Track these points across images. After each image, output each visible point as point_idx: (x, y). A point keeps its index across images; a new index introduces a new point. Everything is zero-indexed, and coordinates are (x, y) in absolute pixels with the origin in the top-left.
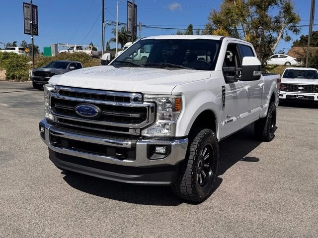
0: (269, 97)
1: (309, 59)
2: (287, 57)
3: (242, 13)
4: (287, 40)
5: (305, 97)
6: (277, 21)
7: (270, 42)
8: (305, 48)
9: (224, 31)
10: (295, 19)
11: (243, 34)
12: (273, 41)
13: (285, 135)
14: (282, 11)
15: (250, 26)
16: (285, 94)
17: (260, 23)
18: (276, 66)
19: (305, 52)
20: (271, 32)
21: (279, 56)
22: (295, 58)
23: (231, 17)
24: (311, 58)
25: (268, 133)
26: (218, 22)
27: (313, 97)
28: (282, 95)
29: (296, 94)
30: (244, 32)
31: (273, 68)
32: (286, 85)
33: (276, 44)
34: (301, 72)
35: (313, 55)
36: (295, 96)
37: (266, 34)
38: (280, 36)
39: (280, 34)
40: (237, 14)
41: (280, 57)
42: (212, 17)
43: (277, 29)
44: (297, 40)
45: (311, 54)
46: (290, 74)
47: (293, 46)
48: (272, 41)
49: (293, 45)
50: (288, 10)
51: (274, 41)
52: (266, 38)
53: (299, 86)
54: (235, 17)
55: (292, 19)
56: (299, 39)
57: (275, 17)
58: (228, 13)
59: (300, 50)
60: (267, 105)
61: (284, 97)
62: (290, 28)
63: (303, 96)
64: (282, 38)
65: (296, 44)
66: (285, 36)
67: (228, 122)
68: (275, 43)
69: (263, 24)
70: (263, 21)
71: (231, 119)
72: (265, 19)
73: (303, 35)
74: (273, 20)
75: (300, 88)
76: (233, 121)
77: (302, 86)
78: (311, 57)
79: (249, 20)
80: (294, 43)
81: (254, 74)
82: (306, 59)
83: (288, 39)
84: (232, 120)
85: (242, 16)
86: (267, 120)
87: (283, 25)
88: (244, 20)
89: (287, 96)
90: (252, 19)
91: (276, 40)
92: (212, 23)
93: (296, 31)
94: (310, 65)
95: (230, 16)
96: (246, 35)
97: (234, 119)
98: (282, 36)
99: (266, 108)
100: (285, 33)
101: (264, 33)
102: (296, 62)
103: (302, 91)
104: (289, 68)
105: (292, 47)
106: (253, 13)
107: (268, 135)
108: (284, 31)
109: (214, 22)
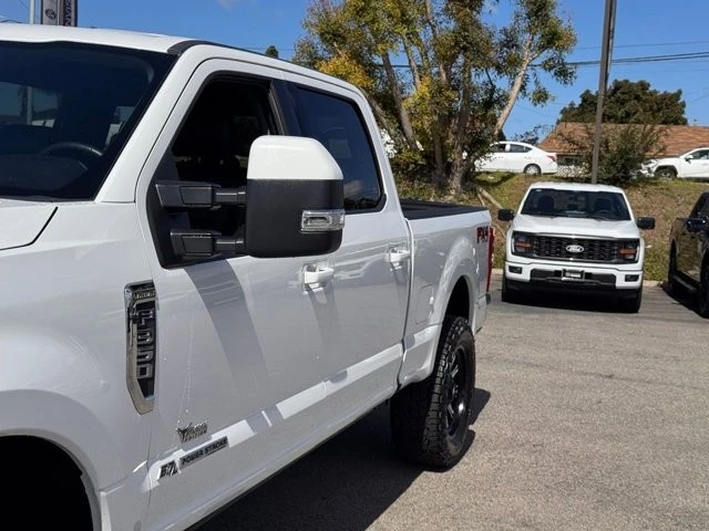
0: (439, 302)
1: (601, 158)
2: (528, 149)
3: (403, 15)
4: (539, 100)
5: (589, 275)
6: (510, 42)
7: (488, 104)
8: (589, 125)
9: (351, 66)
10: (559, 38)
11: (409, 77)
12: (498, 101)
13: (509, 434)
14: (524, 12)
15: (431, 54)
16: (527, 267)
17: (457, 44)
18: (509, 176)
19: (591, 136)
20: (492, 72)
21: (508, 147)
22: (554, 154)
23: (373, 21)
24: (608, 156)
25: (441, 437)
26: (333, 36)
27: (612, 278)
28: (519, 271)
29: (560, 268)
30: (413, 71)
31: (498, 183)
32: (530, 237)
33: (506, 111)
34: (576, 199)
35: (613, 147)
36: (558, 273)
37: (479, 79)
38: (517, 88)
39: (518, 81)
40: (390, 16)
41: (511, 151)
42: (315, 20)
43: (509, 65)
44: (572, 104)
45: (607, 142)
46: (544, 204)
47: (562, 120)
48: (493, 101)
49: (560, 117)
50: (539, 9)
51: (502, 101)
52: (474, 90)
53: (570, 241)
54: (385, 23)
55: (552, 39)
56: (578, 102)
57: (504, 31)
58: (363, 9)
59: (577, 130)
60: (431, 332)
61: (525, 276)
62: (547, 66)
63: (582, 273)
64: (525, 94)
65: (570, 115)
66: (531, 88)
67: (185, 460)
68: (502, 108)
69: (465, 49)
70: (465, 38)
71: (216, 437)
72: (473, 34)
73: (588, 91)
74: (498, 38)
75: (574, 248)
76: (231, 443)
77: (580, 242)
78: (607, 151)
79: (425, 35)
80: (564, 111)
81: (306, 227)
82: (591, 157)
83: (541, 97)
84: (224, 442)
85: (407, 22)
86: (437, 389)
87: (526, 54)
88: (413, 36)
89: (534, 272)
90: (433, 31)
91: (507, 98)
92: (316, 40)
93: (563, 73)
94: (606, 176)
95: (368, 18)
96: (417, 80)
97: (237, 432)
98: (522, 88)
99: (426, 345)
100: (532, 79)
101: (470, 77)
102: (555, 164)
103: (579, 257)
104: (539, 186)
105: (558, 122)
106: (438, 14)
107: (442, 447)
108: (530, 73)
109: (322, 35)
